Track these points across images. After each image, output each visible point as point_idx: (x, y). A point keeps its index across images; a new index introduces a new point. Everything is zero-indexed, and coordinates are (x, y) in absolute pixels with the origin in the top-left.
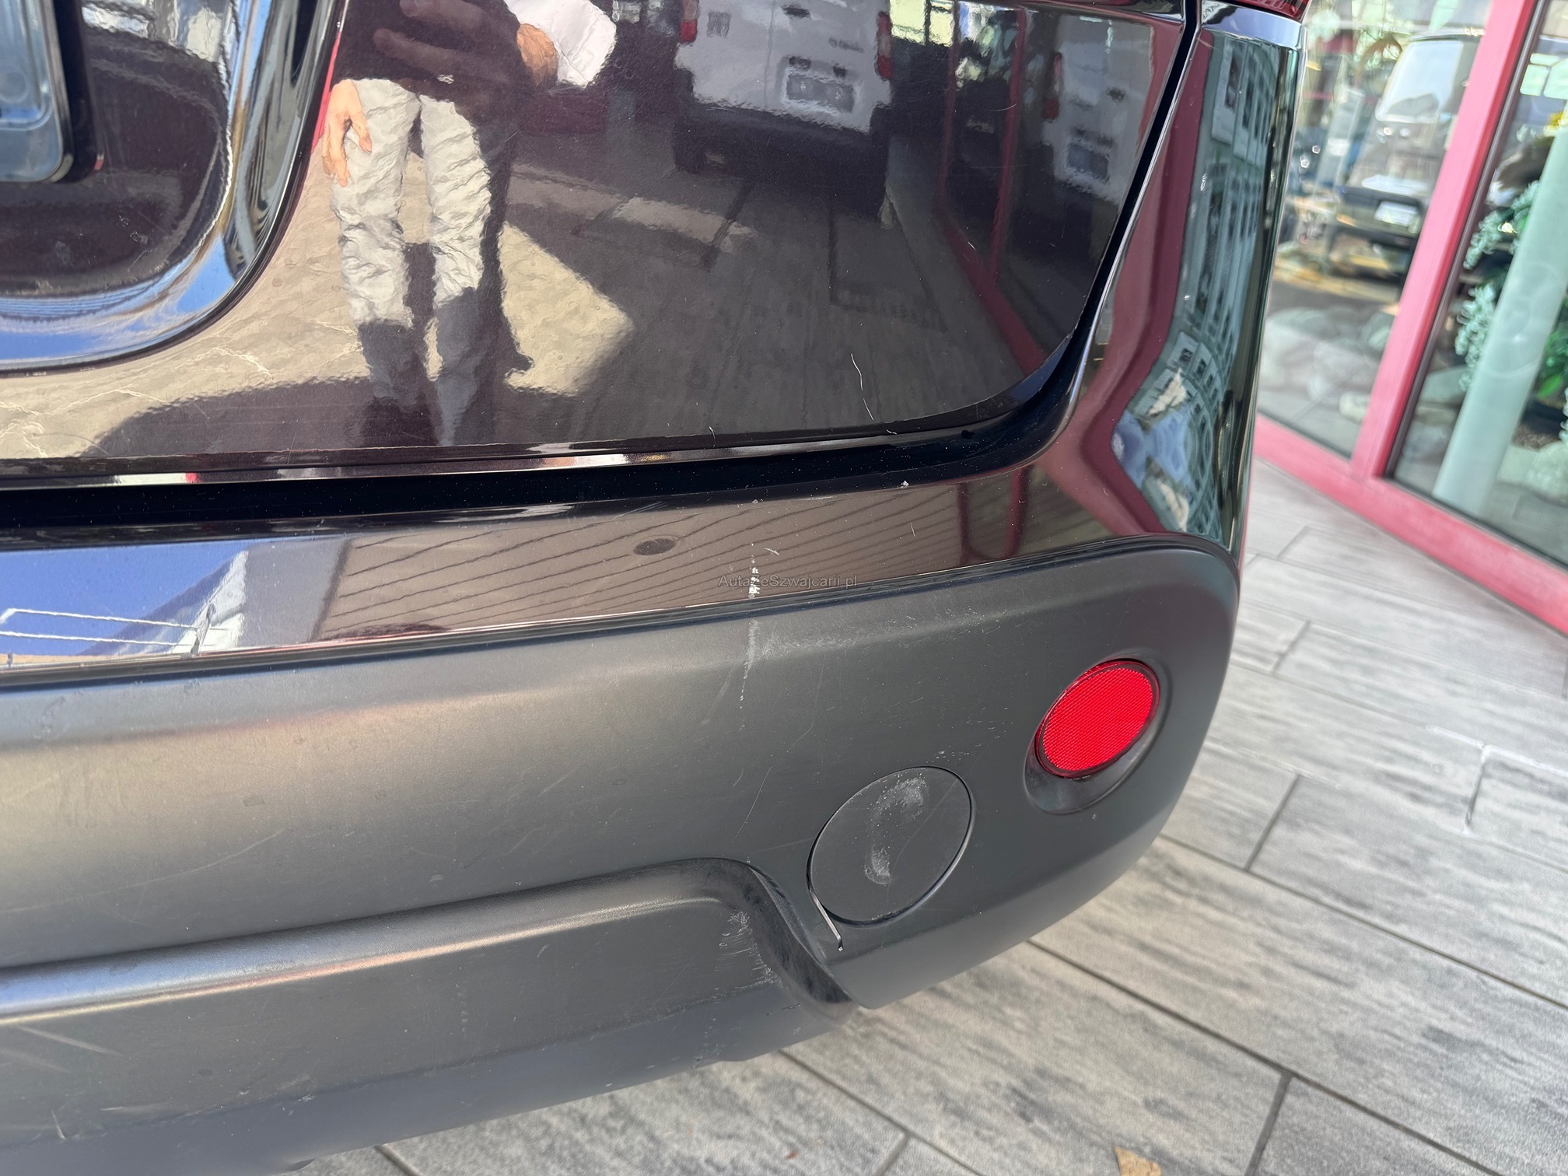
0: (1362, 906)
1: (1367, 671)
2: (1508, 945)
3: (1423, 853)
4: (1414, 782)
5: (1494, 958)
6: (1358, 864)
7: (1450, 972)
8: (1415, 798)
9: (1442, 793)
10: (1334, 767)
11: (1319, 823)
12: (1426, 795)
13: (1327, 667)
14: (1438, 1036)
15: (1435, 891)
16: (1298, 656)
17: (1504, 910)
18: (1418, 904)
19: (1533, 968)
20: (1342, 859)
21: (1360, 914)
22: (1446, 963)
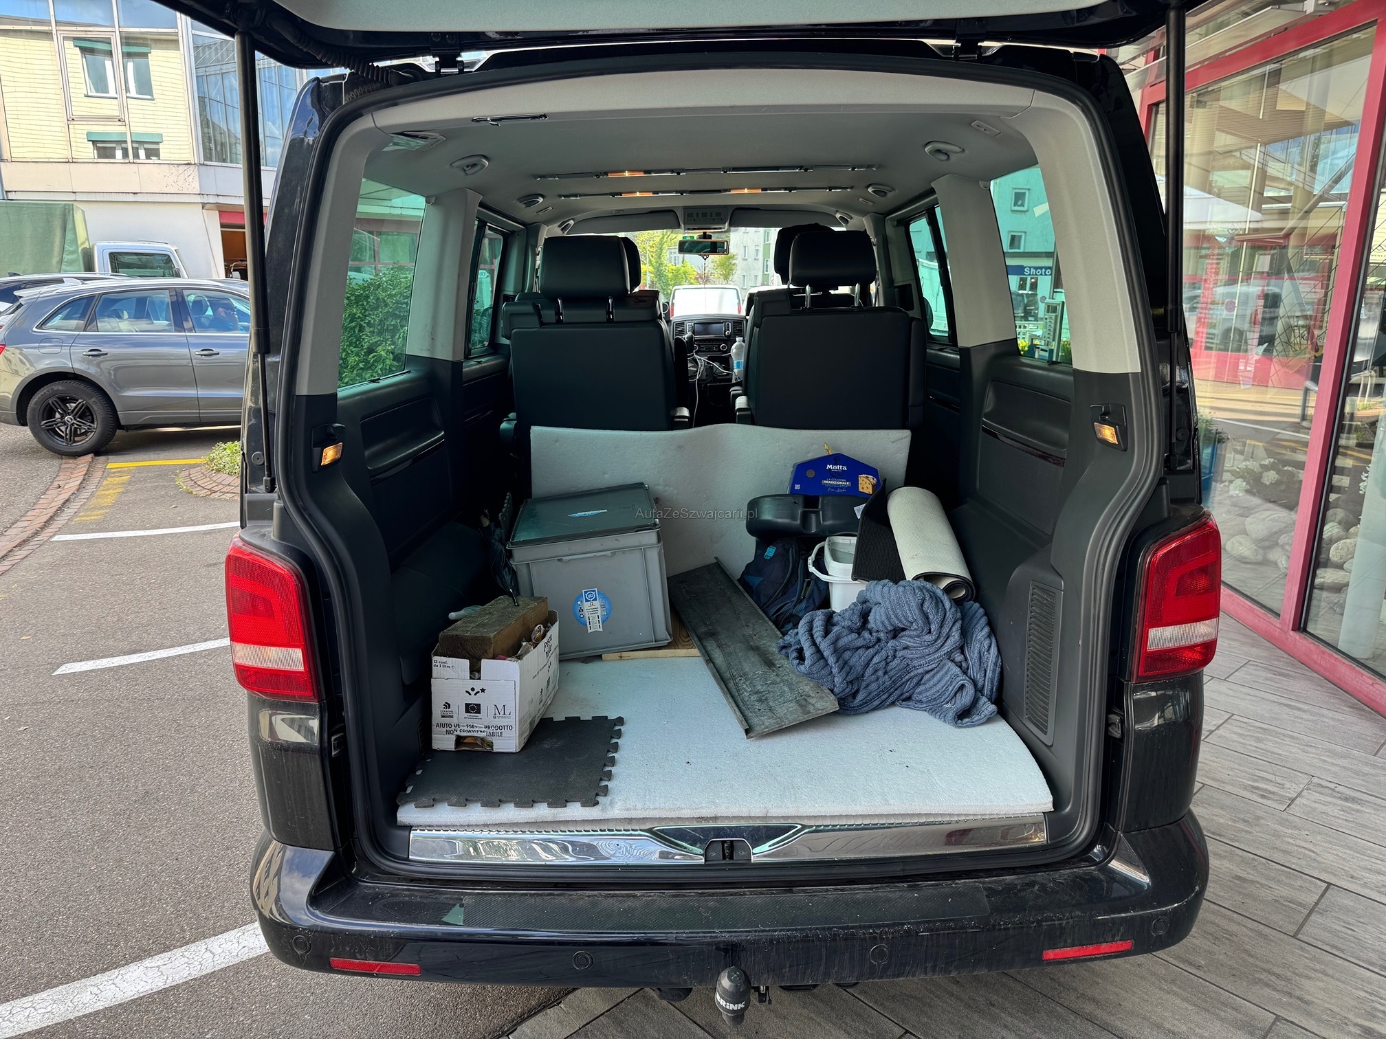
0: (1220, 835)
1: (1259, 740)
2: (1286, 852)
3: (1258, 818)
4: (1265, 790)
5: (1277, 856)
6: (1222, 821)
7: (1254, 859)
8: (1263, 797)
9: (1279, 795)
10: (1224, 783)
11: (1209, 804)
12: (1271, 796)
13: (1235, 738)
14: (1239, 878)
15: (1258, 832)
16: (1221, 732)
17: (1291, 841)
18: (1248, 836)
19: (1294, 860)
20: (1215, 818)
21: (1218, 838)
22: (1252, 856)
